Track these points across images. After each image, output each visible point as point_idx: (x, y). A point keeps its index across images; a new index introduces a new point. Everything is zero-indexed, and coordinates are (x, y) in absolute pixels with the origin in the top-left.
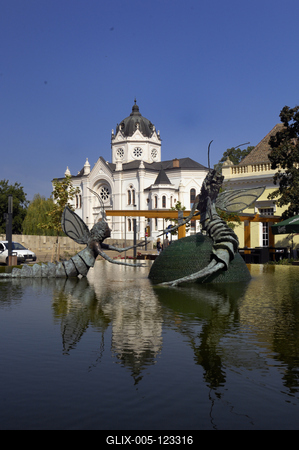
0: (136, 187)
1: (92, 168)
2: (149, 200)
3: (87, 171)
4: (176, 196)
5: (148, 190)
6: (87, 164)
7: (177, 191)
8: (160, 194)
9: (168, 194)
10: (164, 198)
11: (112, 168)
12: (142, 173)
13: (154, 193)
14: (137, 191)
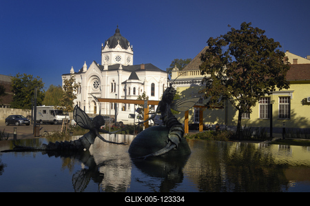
0: (116, 81)
1: (88, 68)
2: (125, 90)
3: (85, 69)
4: (142, 87)
5: (125, 83)
6: (85, 65)
7: (143, 84)
8: (132, 86)
9: (137, 86)
10: (134, 88)
11: (101, 68)
12: (121, 72)
13: (128, 85)
14: (117, 84)
